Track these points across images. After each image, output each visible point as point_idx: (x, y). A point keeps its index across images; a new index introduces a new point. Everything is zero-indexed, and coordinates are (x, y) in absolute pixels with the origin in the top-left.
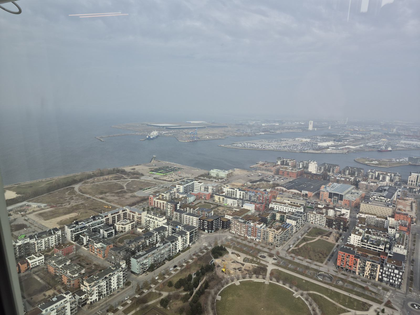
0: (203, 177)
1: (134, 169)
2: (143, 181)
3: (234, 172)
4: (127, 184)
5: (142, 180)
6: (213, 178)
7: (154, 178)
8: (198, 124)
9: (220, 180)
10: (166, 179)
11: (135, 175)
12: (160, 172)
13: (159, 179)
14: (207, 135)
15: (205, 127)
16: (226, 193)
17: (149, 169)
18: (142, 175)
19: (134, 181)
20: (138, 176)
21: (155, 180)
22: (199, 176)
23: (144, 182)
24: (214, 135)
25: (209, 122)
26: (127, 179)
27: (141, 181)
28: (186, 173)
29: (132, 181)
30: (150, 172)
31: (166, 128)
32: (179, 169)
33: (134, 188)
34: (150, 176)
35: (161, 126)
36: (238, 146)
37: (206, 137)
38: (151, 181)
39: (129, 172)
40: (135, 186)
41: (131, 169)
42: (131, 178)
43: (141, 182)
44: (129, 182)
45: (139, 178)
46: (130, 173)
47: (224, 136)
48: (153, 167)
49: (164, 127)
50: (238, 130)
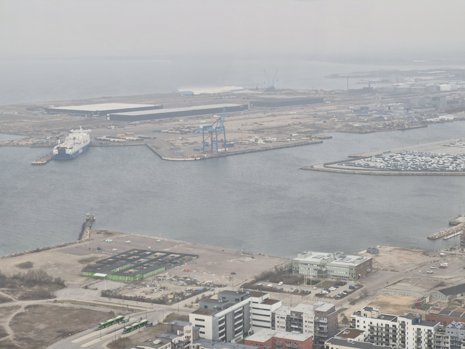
0: (271, 281)
1: (28, 265)
2: (65, 305)
3: (377, 259)
4: (14, 318)
5: (62, 302)
6: (308, 283)
7: (104, 294)
8: (219, 97)
9: (332, 288)
10: (143, 295)
11: (36, 287)
12: (118, 269)
13: (120, 297)
14: (255, 131)
15: (245, 107)
16: (367, 333)
17: (81, 261)
18: (60, 284)
19: (36, 306)
20: (47, 289)
21: (106, 299)
22: (258, 280)
23: (71, 309)
24: (280, 130)
25: (257, 89)
26: (10, 300)
27: (60, 305)
28: (211, 269)
29: (28, 307)
30: (84, 273)
31: (111, 116)
32: (183, 255)
33: (40, 332)
34: (86, 288)
35: (96, 112)
36: (372, 164)
37: (256, 140)
38: (94, 305)
39: (15, 277)
40: (42, 326)
41: (17, 266)
42: (23, 298)
43: (61, 308)
44: (18, 311)
45: (50, 297)
46: (17, 281)
47: (317, 132)
48: (92, 255)
49: (104, 113)
50: (362, 108)
